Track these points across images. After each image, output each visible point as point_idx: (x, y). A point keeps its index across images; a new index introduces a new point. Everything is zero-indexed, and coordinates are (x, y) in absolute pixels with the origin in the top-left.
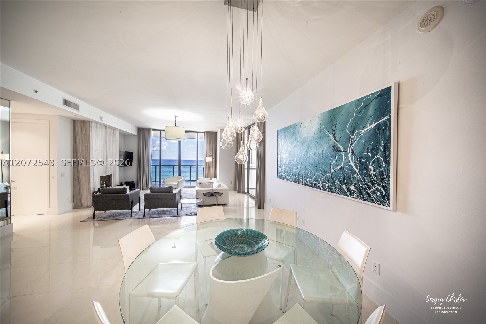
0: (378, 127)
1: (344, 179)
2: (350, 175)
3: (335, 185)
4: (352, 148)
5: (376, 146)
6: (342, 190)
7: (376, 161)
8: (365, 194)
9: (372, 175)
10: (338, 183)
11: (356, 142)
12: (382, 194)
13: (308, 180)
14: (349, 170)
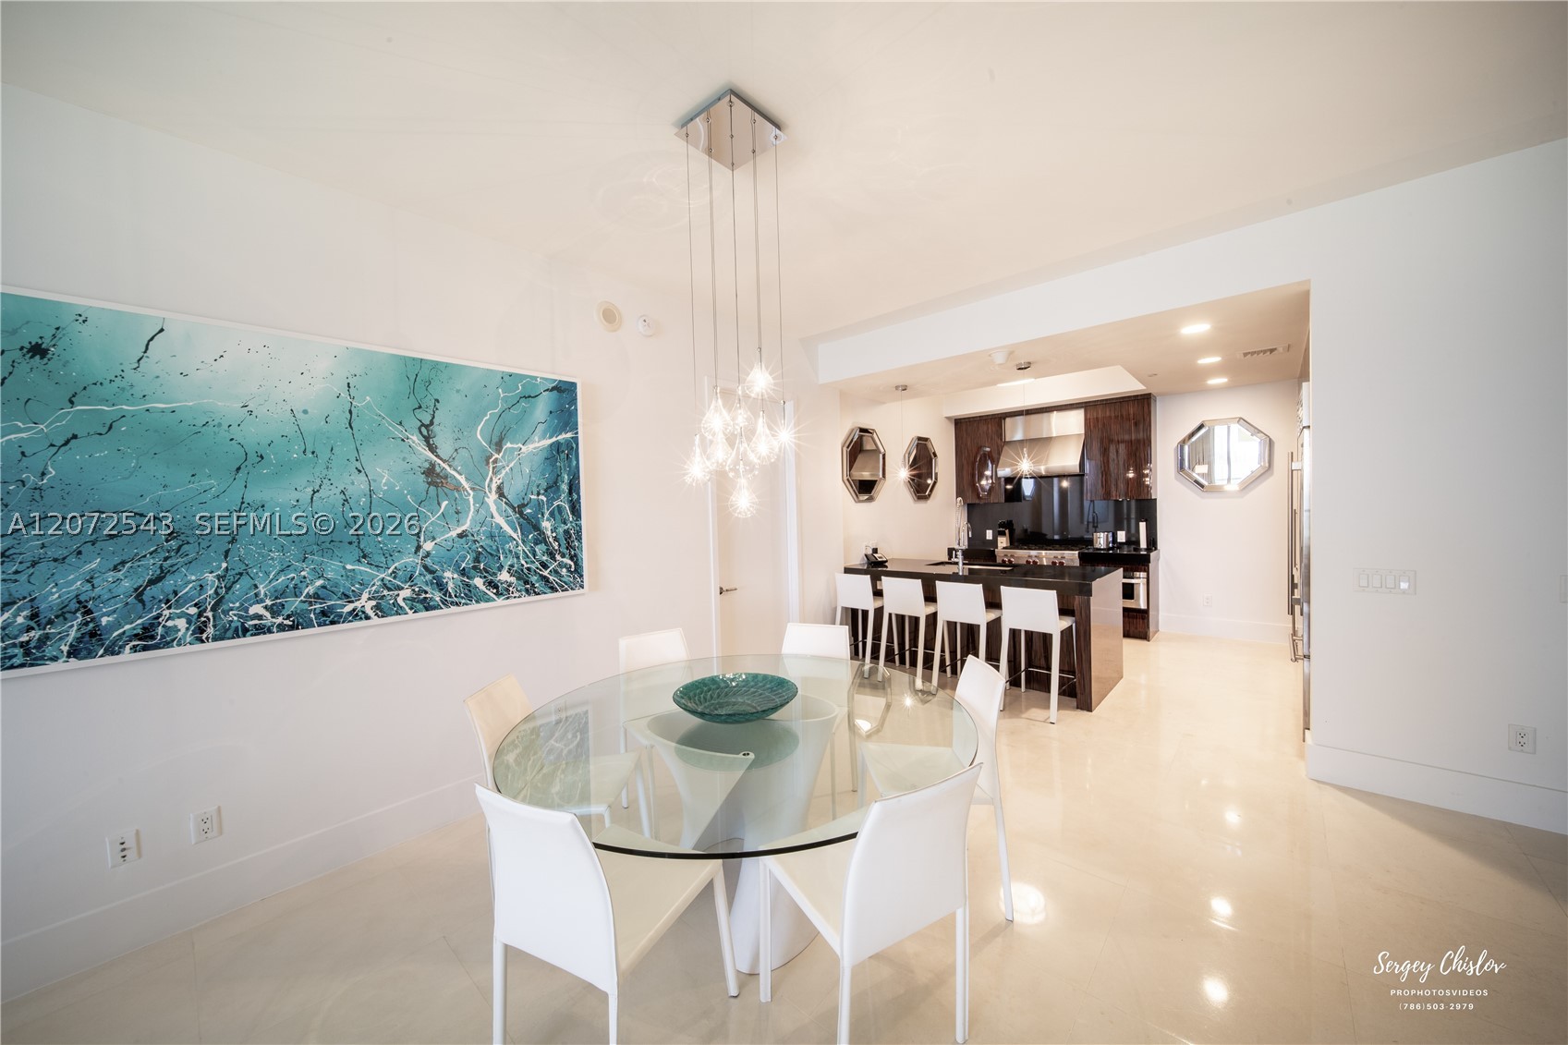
0: (557, 447)
1: (477, 560)
2: (494, 548)
3: (441, 586)
4: (499, 482)
5: (556, 483)
6: (470, 591)
7: (556, 512)
8: (537, 581)
9: (551, 540)
10: (456, 576)
11: (507, 469)
12: (569, 571)
13: (256, 609)
14: (492, 537)
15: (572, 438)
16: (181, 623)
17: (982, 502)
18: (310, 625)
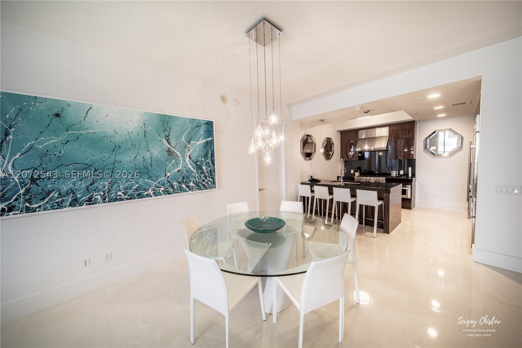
0: (207, 142)
1: (183, 179)
2: (188, 175)
3: (172, 187)
4: (189, 154)
5: (207, 154)
6: (181, 188)
7: (207, 164)
8: (201, 186)
9: (205, 172)
10: (177, 184)
11: (192, 150)
12: (211, 183)
13: (120, 193)
14: (187, 171)
15: (212, 139)
16: (99, 197)
17: (350, 160)
18: (135, 198)
